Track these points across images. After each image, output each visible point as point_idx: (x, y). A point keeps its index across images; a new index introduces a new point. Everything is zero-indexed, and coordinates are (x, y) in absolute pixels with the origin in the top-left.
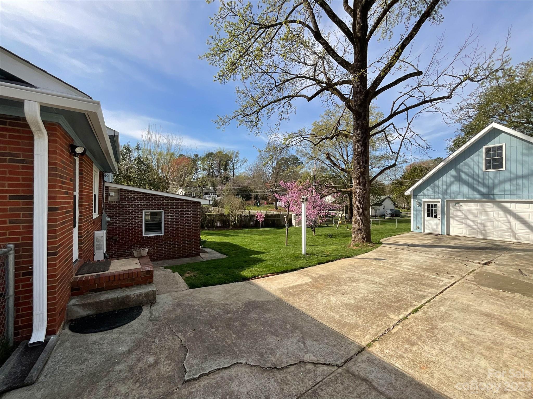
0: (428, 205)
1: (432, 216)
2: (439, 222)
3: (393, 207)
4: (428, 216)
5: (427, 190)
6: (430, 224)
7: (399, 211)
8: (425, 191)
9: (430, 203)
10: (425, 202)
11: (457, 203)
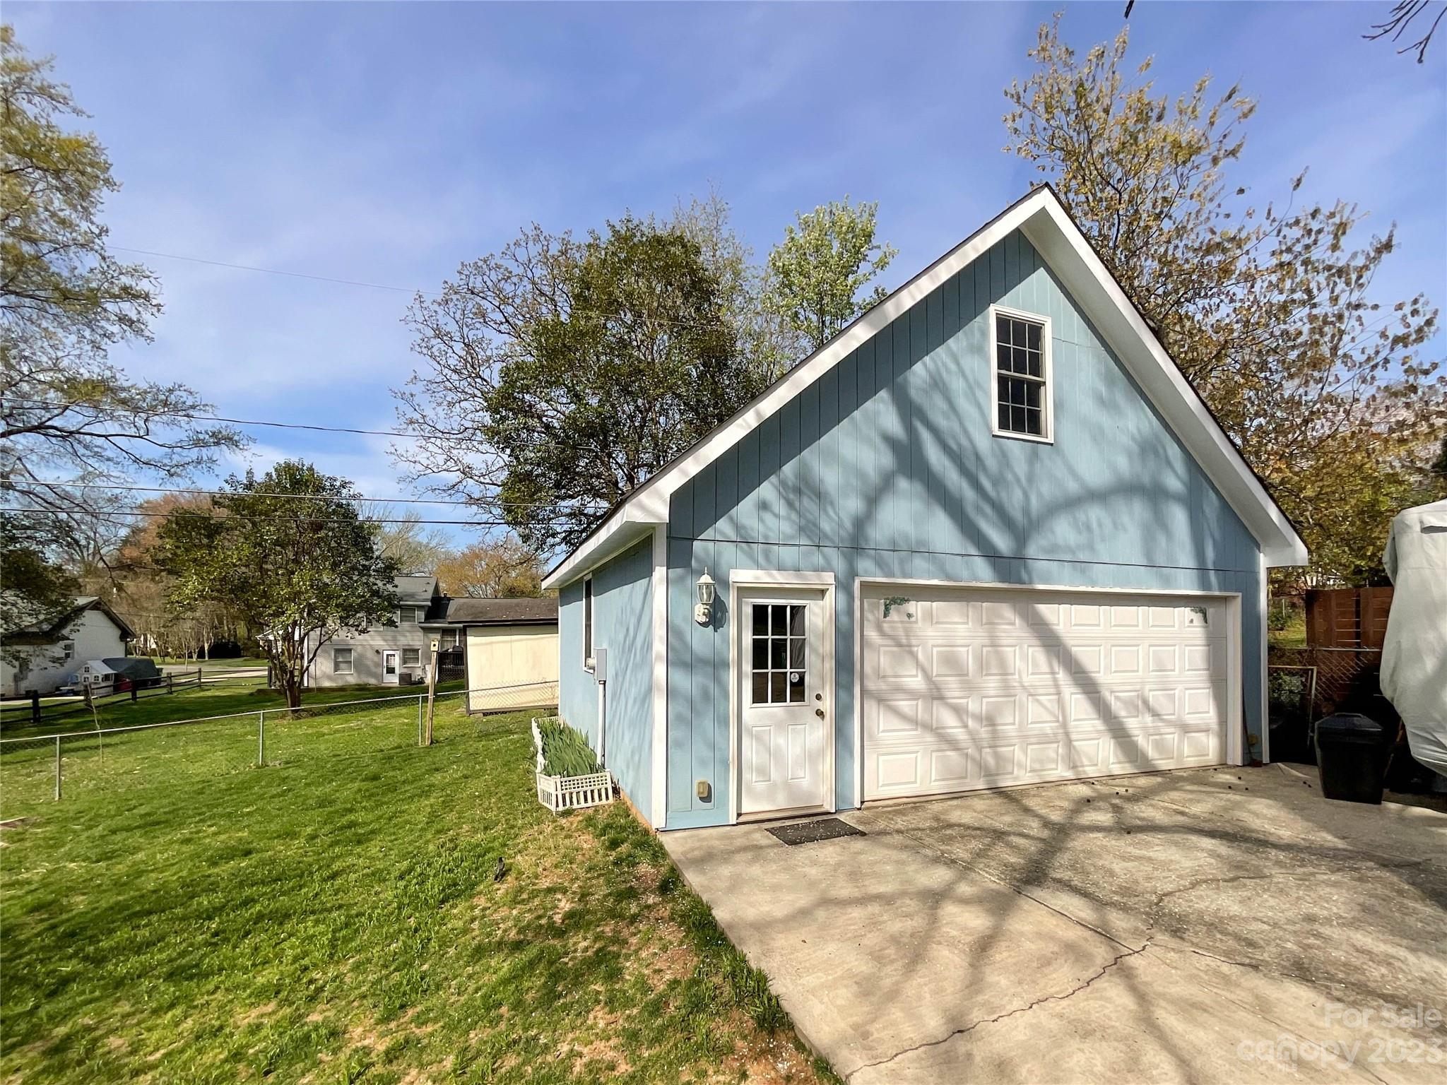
0: (759, 612)
1: (779, 697)
2: (820, 732)
3: (117, 650)
4: (759, 697)
5: (764, 506)
6: (775, 755)
7: (152, 662)
8: (745, 509)
9: (770, 602)
10: (744, 591)
11: (894, 601)
